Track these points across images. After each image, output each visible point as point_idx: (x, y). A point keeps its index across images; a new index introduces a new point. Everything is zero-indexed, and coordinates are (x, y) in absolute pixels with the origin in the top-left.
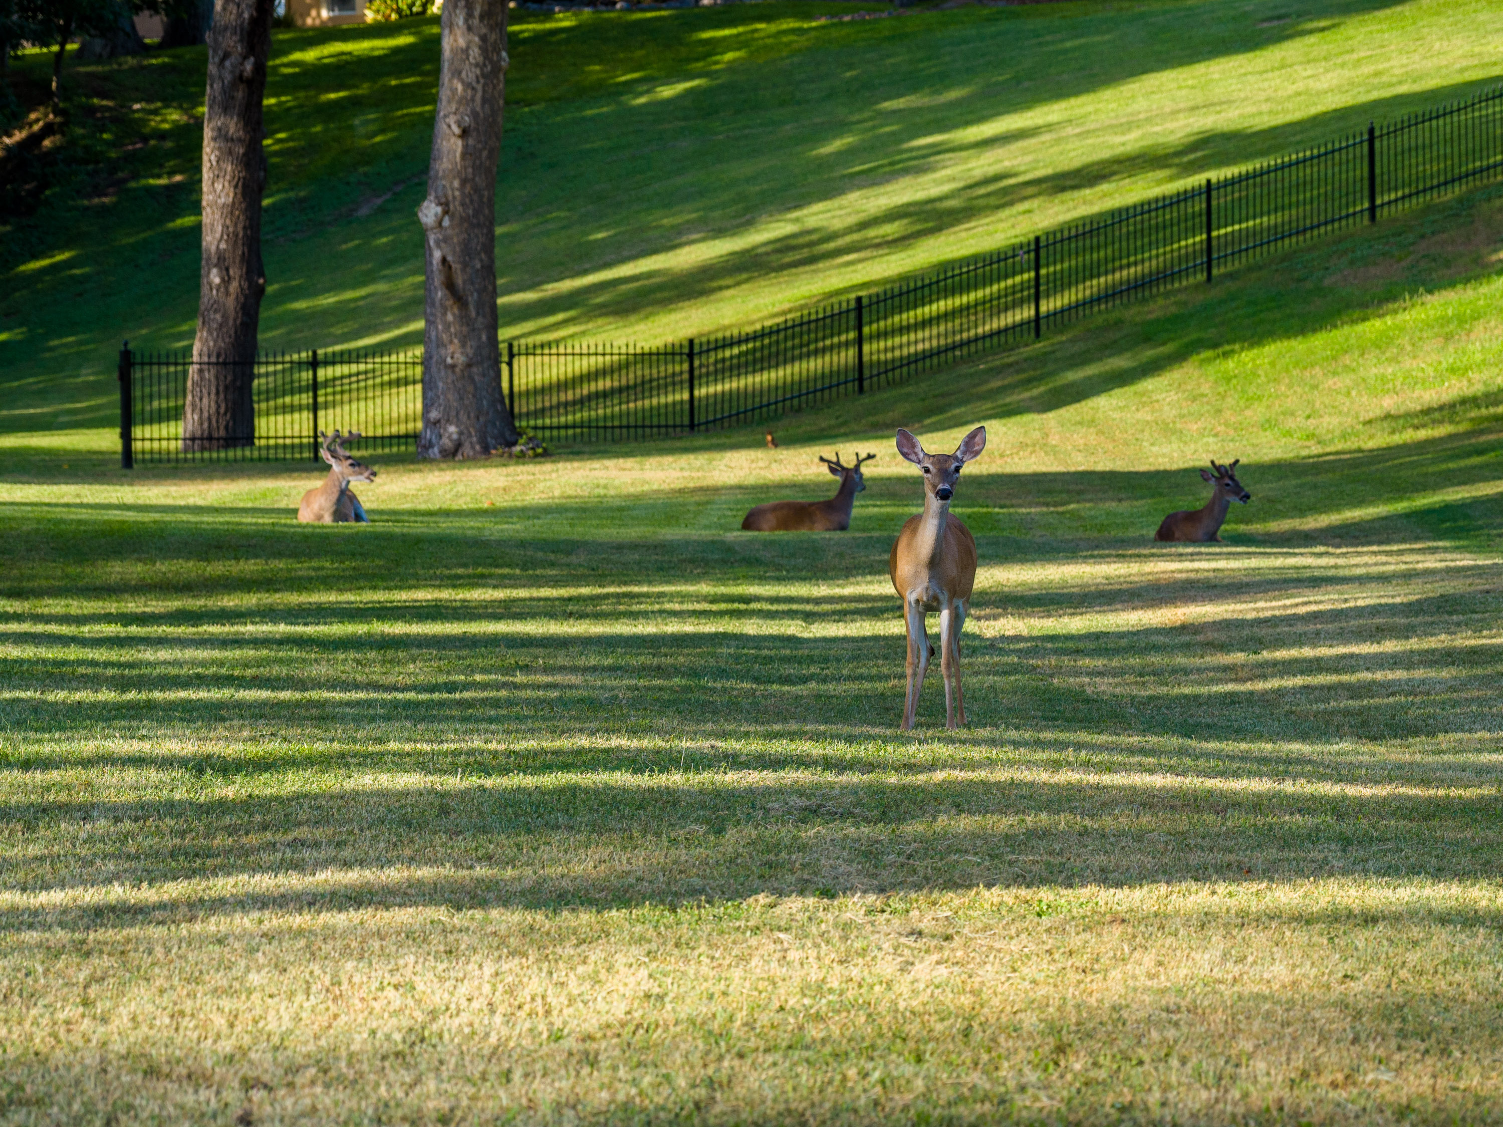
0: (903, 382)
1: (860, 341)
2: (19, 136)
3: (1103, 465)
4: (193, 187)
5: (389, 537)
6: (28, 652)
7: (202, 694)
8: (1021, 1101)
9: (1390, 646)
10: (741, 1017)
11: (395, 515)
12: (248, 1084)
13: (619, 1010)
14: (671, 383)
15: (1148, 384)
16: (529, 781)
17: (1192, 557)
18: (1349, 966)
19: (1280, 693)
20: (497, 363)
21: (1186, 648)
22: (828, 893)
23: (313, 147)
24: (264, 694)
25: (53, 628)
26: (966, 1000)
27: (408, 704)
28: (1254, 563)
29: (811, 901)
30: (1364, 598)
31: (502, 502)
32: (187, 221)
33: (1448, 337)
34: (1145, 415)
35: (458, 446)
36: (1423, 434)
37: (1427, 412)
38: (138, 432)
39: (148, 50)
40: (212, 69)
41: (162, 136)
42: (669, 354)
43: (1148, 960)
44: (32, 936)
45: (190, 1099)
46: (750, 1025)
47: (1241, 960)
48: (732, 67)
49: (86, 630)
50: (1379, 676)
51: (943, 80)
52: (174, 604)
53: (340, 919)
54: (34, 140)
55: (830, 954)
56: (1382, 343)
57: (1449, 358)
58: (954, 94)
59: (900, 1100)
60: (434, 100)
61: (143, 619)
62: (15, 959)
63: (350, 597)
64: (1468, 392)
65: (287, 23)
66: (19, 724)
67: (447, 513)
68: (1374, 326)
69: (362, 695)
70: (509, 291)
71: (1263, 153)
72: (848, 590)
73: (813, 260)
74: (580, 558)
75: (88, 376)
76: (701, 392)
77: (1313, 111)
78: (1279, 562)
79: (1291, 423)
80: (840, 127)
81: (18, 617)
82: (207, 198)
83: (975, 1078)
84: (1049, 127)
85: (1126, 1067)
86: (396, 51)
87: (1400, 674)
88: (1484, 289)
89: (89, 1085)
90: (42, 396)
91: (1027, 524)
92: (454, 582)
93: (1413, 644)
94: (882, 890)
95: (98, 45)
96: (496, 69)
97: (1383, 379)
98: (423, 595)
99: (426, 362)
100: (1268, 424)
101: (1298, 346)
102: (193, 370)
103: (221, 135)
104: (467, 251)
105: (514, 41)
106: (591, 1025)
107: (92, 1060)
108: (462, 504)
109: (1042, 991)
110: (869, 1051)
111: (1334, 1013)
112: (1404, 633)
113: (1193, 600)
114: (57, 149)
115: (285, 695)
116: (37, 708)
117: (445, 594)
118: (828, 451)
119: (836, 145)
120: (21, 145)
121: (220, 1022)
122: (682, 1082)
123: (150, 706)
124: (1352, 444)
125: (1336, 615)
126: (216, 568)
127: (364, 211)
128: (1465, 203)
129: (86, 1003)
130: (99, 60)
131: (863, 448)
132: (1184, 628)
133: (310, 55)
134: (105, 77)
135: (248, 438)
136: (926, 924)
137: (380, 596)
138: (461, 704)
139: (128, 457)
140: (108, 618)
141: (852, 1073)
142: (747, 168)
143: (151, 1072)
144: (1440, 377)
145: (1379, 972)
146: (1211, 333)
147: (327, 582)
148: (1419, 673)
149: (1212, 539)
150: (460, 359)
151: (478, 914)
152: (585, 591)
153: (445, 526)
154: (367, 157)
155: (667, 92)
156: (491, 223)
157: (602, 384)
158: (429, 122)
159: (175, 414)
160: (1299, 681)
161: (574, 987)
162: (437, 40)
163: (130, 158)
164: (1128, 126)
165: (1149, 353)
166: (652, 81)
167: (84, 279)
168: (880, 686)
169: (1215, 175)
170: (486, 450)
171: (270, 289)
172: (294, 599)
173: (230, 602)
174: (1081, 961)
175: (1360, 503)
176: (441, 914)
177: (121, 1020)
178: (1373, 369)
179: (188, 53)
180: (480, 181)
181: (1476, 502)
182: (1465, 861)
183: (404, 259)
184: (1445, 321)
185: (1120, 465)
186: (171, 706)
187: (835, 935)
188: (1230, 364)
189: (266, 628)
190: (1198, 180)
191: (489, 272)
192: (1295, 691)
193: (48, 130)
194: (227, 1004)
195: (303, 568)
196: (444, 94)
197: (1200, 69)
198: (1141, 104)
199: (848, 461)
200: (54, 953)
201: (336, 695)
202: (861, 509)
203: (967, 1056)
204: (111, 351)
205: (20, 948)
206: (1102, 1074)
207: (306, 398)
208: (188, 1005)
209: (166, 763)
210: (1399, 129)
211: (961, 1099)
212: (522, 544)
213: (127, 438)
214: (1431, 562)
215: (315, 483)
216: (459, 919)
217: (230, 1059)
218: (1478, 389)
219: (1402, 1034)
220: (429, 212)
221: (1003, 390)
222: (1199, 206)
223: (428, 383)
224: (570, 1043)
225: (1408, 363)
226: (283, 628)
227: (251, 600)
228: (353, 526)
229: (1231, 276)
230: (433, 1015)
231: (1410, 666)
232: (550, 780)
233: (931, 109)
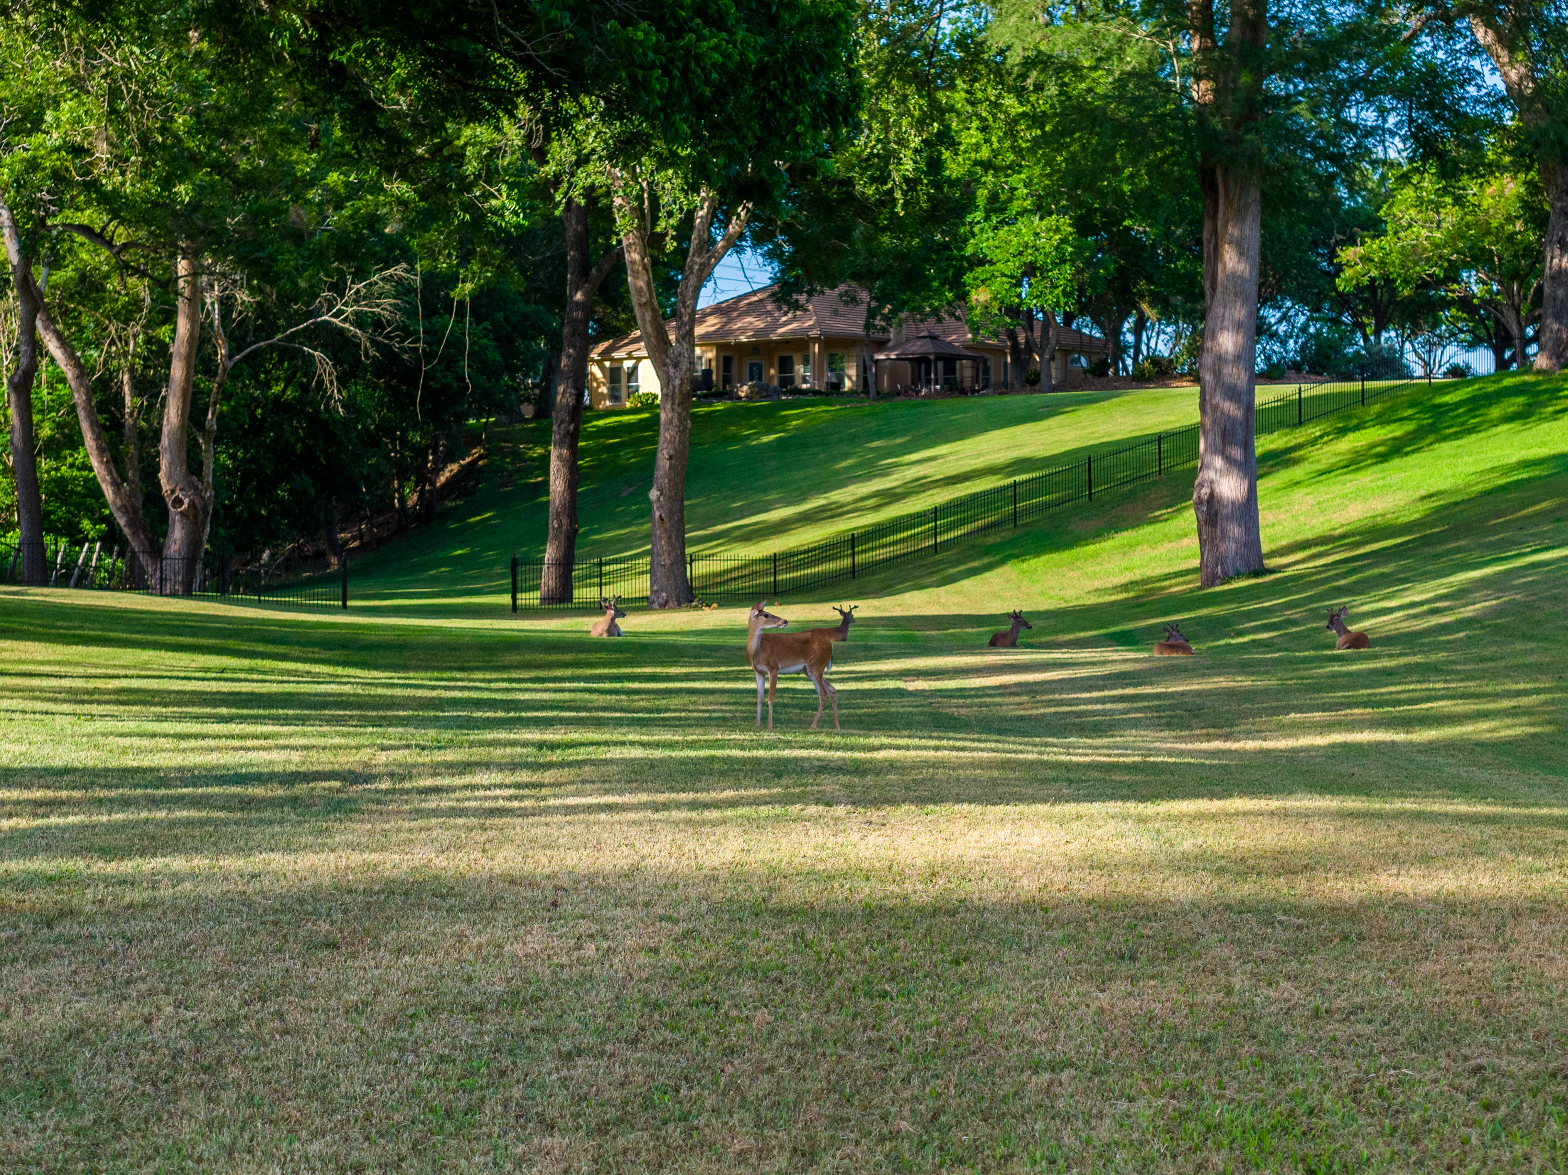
0: (874, 573)
1: (853, 554)
2: (468, 460)
3: (965, 611)
4: (546, 483)
5: (632, 644)
6: (466, 694)
7: (544, 714)
8: (913, 898)
9: (1096, 694)
10: (785, 860)
11: (636, 634)
12: (557, 888)
13: (729, 856)
14: (766, 573)
15: (987, 575)
16: (692, 753)
17: (1006, 654)
18: (1068, 838)
19: (1044, 715)
20: (685, 563)
21: (1001, 695)
22: (828, 804)
23: (602, 465)
24: (573, 714)
25: (477, 684)
26: (891, 853)
27: (639, 719)
28: (1034, 656)
29: (821, 808)
30: (1083, 672)
31: (686, 628)
32: (544, 499)
33: (1125, 554)
34: (985, 589)
35: (667, 602)
36: (1113, 598)
37: (1115, 588)
38: (519, 596)
39: (527, 421)
40: (555, 428)
41: (533, 459)
42: (765, 560)
43: (976, 834)
44: (460, 821)
45: (529, 894)
46: (790, 864)
47: (1019, 835)
48: (797, 428)
49: (492, 685)
50: (1090, 707)
51: (893, 434)
52: (532, 674)
53: (603, 817)
54: (475, 461)
55: (828, 832)
56: (1095, 556)
57: (1125, 564)
58: (899, 441)
59: (858, 897)
60: (656, 443)
61: (520, 681)
62: (452, 832)
63: (614, 671)
64: (1134, 578)
65: (590, 408)
66: (460, 727)
67: (661, 633)
68: (1091, 548)
69: (618, 715)
70: (691, 531)
71: (1041, 469)
72: (846, 668)
73: (832, 517)
74: (721, 654)
75: (498, 570)
76: (780, 577)
77: (1063, 450)
78: (1046, 656)
79: (1052, 593)
80: (847, 456)
81: (462, 680)
82: (552, 488)
83: (894, 887)
84: (942, 456)
85: (964, 883)
86: (641, 420)
87: (1099, 707)
88: (1141, 531)
89: (484, 888)
90: (476, 579)
91: (930, 639)
92: (662, 664)
93: (1106, 693)
94: (854, 803)
95: (504, 418)
96: (685, 428)
97: (1095, 573)
98: (648, 670)
99: (652, 563)
100: (1042, 593)
101: (1055, 557)
102: (545, 567)
103: (559, 457)
104: (671, 512)
105: (694, 416)
106: (716, 862)
107: (485, 875)
108: (668, 629)
109: (925, 849)
110: (845, 876)
111: (1060, 858)
112: (1102, 689)
113: (1005, 673)
114: (485, 466)
115: (583, 714)
116: (468, 719)
117: (658, 670)
118: (837, 605)
119: (844, 464)
120: (469, 464)
121: (545, 860)
122: (757, 889)
123: (520, 719)
124: (1080, 602)
125: (1071, 680)
126: (553, 657)
127: (624, 494)
128: (1133, 493)
129: (484, 851)
130: (504, 425)
131: (853, 603)
132: (1000, 687)
133: (601, 423)
134: (507, 433)
135: (570, 599)
136: (874, 819)
137: (628, 670)
138: (663, 719)
139: (515, 607)
140: (503, 680)
141: (836, 885)
142: (802, 474)
143: (513, 882)
144: (1121, 572)
145: (1083, 840)
146: (1017, 551)
147: (604, 665)
148: (1109, 706)
149: (1013, 645)
150: (668, 562)
151: (666, 813)
152: (723, 669)
153: (659, 639)
154: (626, 469)
155: (766, 439)
156: (682, 500)
157: (736, 574)
158: (654, 453)
159: (536, 588)
160: (1053, 710)
161: (709, 846)
162: (658, 415)
163: (518, 470)
164: (978, 456)
165: (986, 560)
166: (759, 434)
167: (496, 526)
168: (858, 712)
169: (1018, 478)
170: (679, 604)
171: (581, 531)
172: (589, 672)
173: (558, 673)
174: (943, 835)
175: (1084, 629)
176: (649, 814)
177: (500, 858)
178: (1090, 568)
179: (545, 422)
180: (678, 480)
181: (1136, 630)
182: (1125, 791)
183: (643, 516)
184: (1123, 546)
185: (974, 612)
186: (529, 719)
187: (831, 823)
188: (1025, 566)
189: (575, 685)
190: (1011, 480)
191: (681, 522)
192: (1051, 714)
193: (481, 457)
194: (548, 852)
195: (592, 657)
196: (661, 439)
197: (1011, 430)
198: (984, 446)
199: (846, 609)
200: (470, 829)
201: (606, 714)
202: (852, 631)
203: (890, 878)
204: (508, 558)
205: (456, 827)
206: (952, 886)
207: (597, 580)
208: (530, 853)
209: (525, 744)
210: (1101, 459)
211: (886, 897)
212: (695, 647)
213: (514, 599)
214: (1115, 656)
215: (600, 619)
216: (657, 816)
217: (549, 877)
218: (1138, 577)
219: (1092, 867)
220: (654, 494)
221: (920, 577)
222: (1010, 493)
223: (652, 572)
224: (704, 871)
225: (1106, 565)
226: (582, 685)
227: (568, 672)
228: (617, 639)
229: (1025, 525)
230: (643, 858)
231: (1104, 703)
232: (703, 753)
233: (887, 447)
